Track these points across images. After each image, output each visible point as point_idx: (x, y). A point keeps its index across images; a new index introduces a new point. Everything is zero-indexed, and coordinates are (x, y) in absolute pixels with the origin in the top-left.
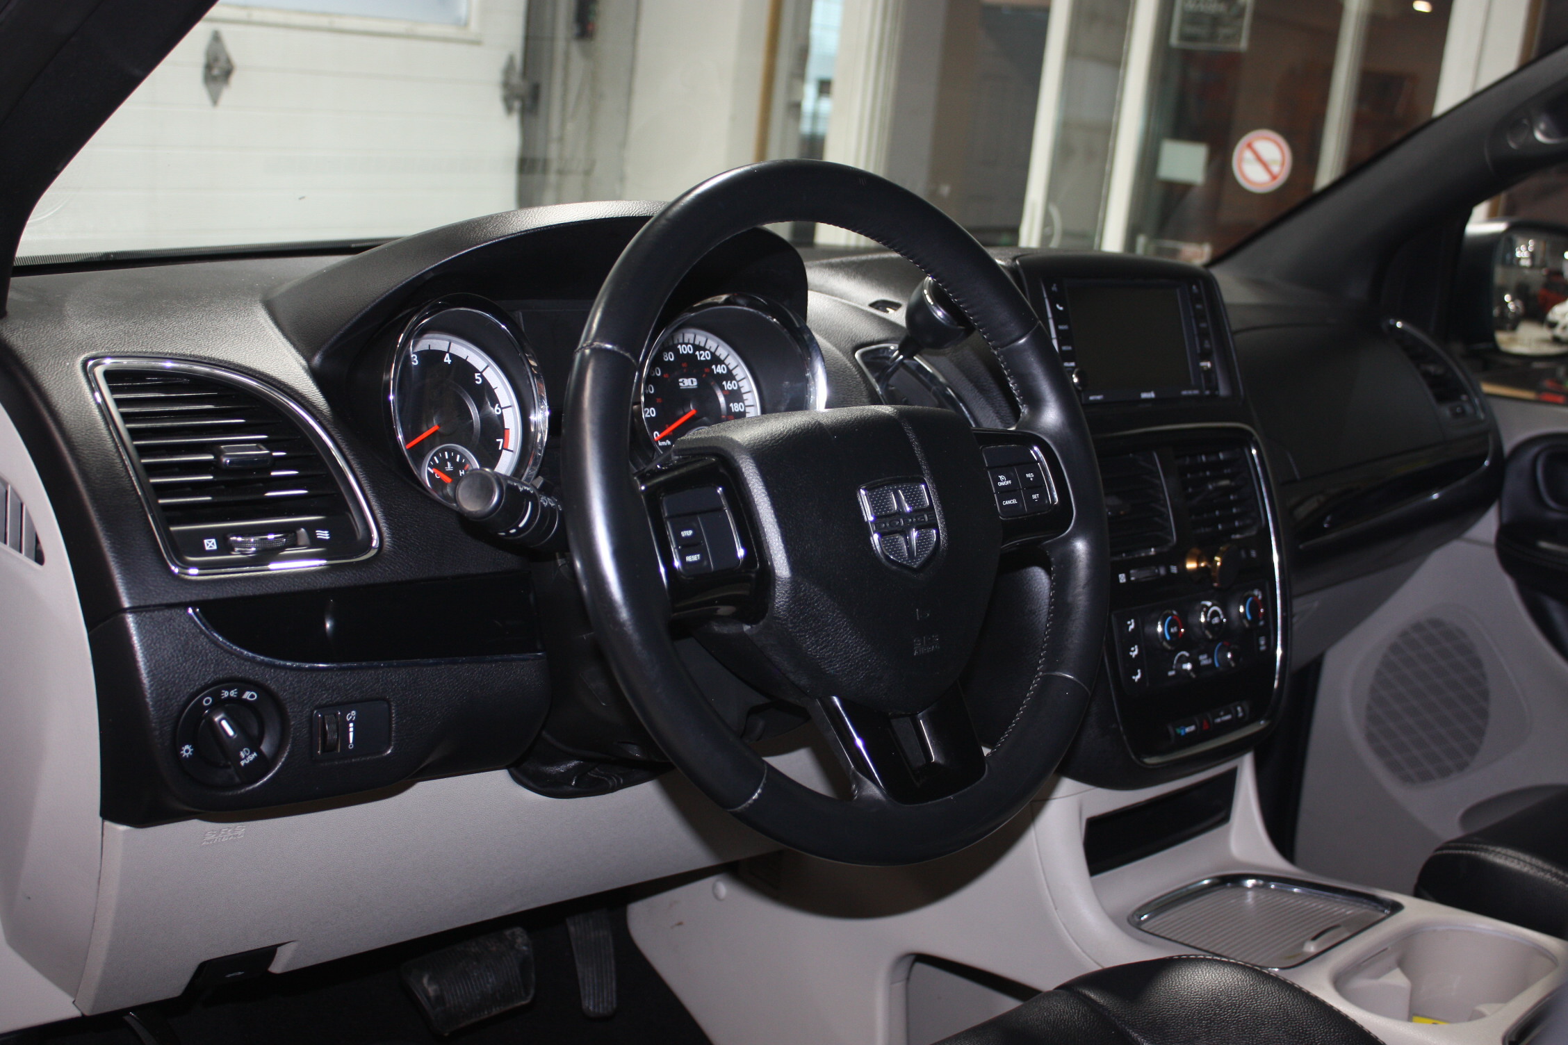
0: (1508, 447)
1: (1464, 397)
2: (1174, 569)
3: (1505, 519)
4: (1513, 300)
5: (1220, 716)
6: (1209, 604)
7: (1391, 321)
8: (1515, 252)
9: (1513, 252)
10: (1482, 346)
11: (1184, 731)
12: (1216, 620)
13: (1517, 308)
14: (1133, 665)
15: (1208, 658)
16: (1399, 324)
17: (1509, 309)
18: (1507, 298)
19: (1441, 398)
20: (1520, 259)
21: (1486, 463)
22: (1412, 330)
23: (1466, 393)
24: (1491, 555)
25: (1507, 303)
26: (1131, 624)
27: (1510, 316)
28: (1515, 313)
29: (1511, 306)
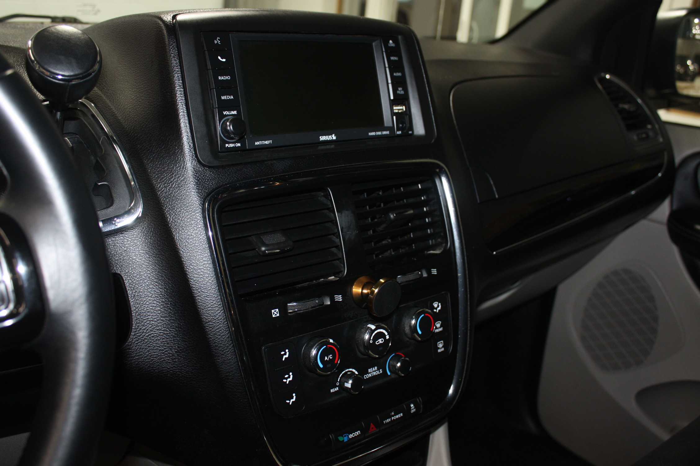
0: (678, 159)
1: (649, 126)
2: (339, 298)
3: (675, 207)
4: (692, 64)
5: (391, 417)
6: (373, 327)
7: (602, 74)
8: (692, 30)
9: (691, 30)
10: (667, 91)
11: (348, 436)
12: (381, 341)
13: (695, 68)
14: (288, 390)
15: (378, 369)
16: (608, 76)
17: (690, 69)
18: (689, 62)
19: (630, 127)
20: (695, 34)
21: (660, 175)
22: (616, 80)
23: (650, 123)
24: (664, 230)
25: (688, 66)
26: (285, 354)
27: (690, 73)
28: (693, 72)
29: (691, 68)
